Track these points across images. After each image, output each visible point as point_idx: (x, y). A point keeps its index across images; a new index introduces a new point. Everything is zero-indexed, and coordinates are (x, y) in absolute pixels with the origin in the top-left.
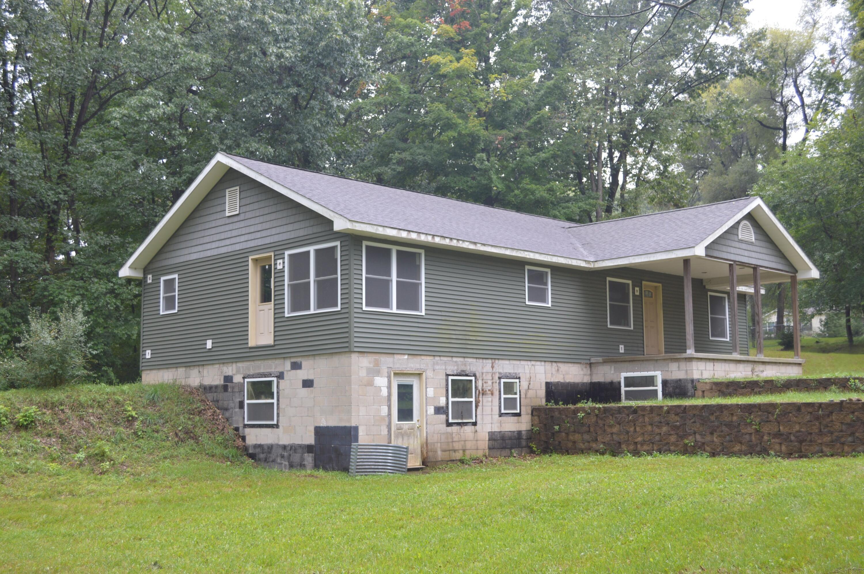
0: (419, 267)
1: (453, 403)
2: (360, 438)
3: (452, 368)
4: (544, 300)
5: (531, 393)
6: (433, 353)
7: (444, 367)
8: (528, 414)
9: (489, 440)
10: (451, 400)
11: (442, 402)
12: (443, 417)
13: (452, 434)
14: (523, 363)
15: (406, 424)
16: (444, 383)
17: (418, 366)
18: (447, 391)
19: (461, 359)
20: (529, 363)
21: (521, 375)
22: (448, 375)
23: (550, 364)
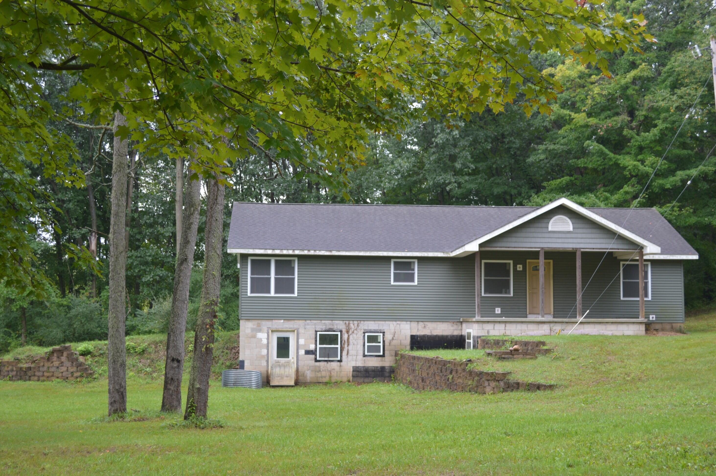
0: (294, 268)
1: (320, 348)
2: (245, 367)
3: (321, 327)
4: (413, 281)
5: (394, 342)
6: (305, 318)
7: (314, 327)
8: (392, 356)
9: (353, 371)
10: (319, 346)
11: (312, 347)
12: (313, 356)
13: (319, 367)
14: (387, 322)
15: (283, 360)
16: (314, 336)
17: (292, 326)
18: (316, 341)
19: (330, 322)
20: (394, 323)
21: (385, 331)
22: (316, 332)
23: (416, 323)
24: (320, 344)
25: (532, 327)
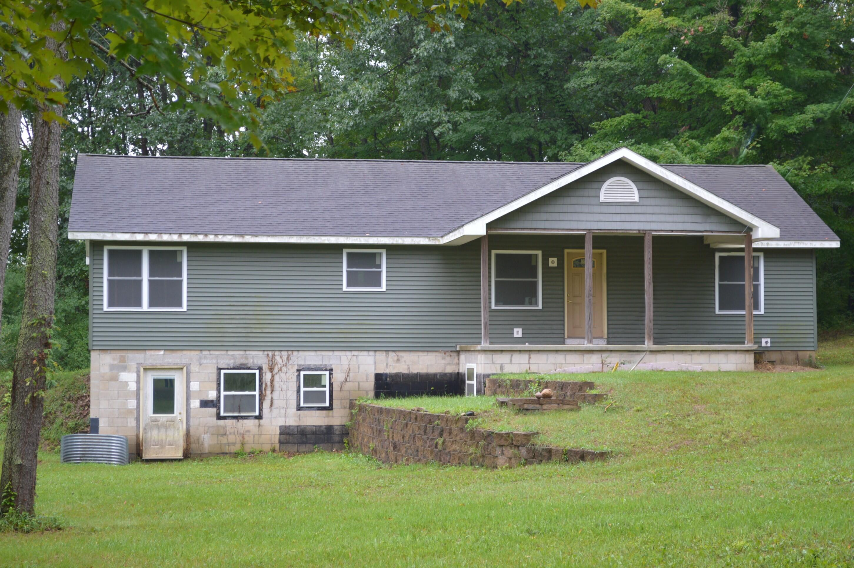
0: (180, 264)
1: (226, 397)
2: (100, 429)
3: (227, 361)
4: (379, 285)
5: (348, 386)
6: (200, 348)
7: (214, 361)
8: (345, 408)
9: (281, 434)
10: (223, 393)
11: (212, 395)
12: (214, 410)
13: (225, 427)
14: (336, 353)
15: (163, 417)
16: (215, 376)
17: (178, 361)
18: (219, 385)
19: (242, 353)
20: (348, 353)
21: (333, 367)
22: (219, 369)
23: (384, 353)
24: (225, 390)
25: (572, 358)
